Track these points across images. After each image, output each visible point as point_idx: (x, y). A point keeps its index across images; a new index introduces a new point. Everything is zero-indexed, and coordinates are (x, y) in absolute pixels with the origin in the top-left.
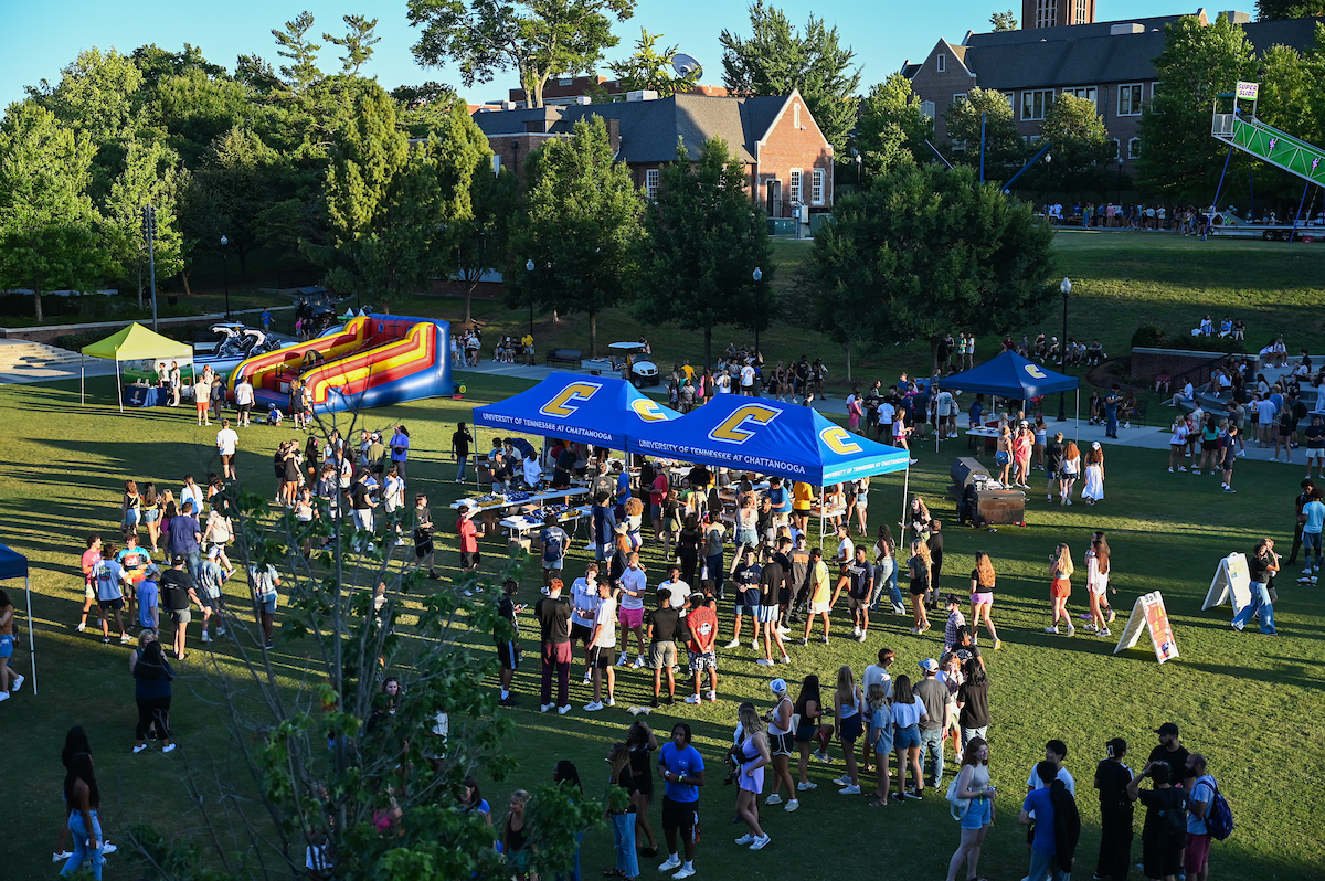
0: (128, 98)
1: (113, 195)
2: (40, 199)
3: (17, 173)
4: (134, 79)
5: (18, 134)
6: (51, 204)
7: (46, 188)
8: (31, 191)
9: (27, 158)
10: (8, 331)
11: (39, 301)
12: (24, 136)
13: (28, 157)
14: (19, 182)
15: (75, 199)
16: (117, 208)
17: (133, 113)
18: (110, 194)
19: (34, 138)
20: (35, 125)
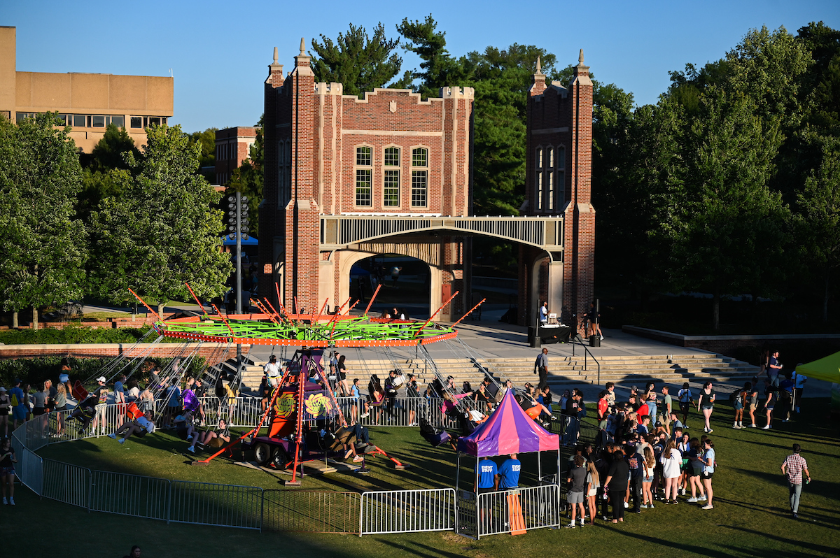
0: (796, 79)
1: (806, 190)
2: (730, 193)
3: (710, 163)
4: (804, 59)
5: (712, 121)
6: (742, 198)
7: (738, 181)
8: (722, 184)
9: (720, 147)
10: (686, 338)
11: (717, 307)
12: (720, 122)
13: (723, 146)
14: (711, 174)
15: (766, 193)
16: (809, 204)
17: (801, 97)
18: (802, 190)
19: (730, 125)
20: (731, 111)
